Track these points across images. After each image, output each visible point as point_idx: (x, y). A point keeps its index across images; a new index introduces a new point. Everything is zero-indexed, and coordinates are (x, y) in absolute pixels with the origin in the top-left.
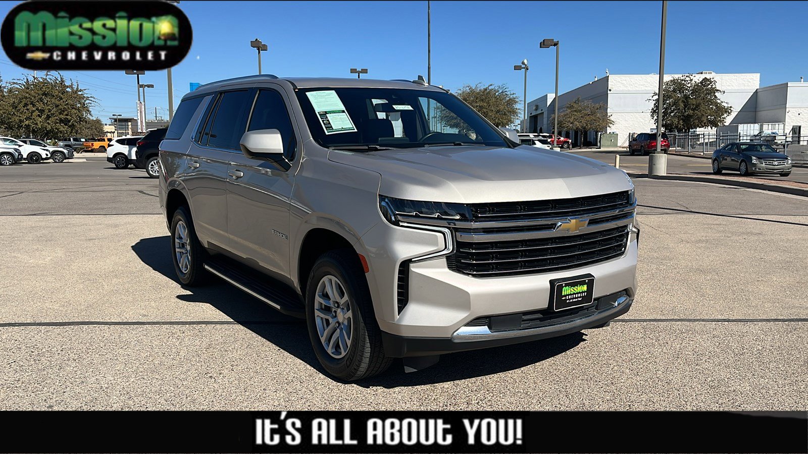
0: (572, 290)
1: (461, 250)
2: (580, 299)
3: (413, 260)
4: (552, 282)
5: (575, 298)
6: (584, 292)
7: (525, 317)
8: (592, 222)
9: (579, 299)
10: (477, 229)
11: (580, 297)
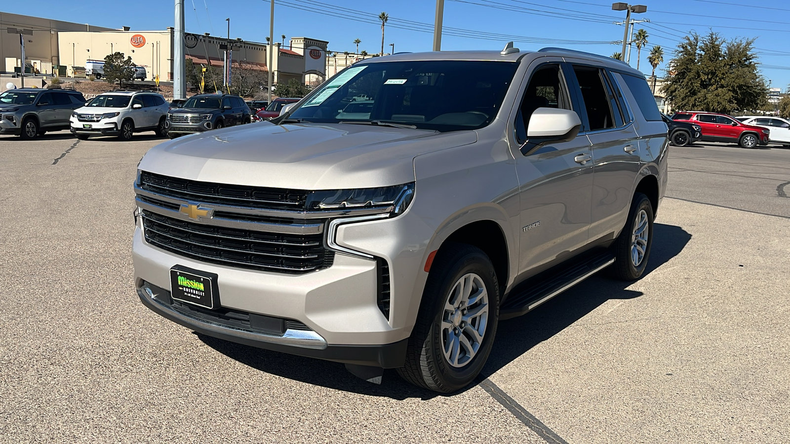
5: (195, 294)
8: (217, 214)
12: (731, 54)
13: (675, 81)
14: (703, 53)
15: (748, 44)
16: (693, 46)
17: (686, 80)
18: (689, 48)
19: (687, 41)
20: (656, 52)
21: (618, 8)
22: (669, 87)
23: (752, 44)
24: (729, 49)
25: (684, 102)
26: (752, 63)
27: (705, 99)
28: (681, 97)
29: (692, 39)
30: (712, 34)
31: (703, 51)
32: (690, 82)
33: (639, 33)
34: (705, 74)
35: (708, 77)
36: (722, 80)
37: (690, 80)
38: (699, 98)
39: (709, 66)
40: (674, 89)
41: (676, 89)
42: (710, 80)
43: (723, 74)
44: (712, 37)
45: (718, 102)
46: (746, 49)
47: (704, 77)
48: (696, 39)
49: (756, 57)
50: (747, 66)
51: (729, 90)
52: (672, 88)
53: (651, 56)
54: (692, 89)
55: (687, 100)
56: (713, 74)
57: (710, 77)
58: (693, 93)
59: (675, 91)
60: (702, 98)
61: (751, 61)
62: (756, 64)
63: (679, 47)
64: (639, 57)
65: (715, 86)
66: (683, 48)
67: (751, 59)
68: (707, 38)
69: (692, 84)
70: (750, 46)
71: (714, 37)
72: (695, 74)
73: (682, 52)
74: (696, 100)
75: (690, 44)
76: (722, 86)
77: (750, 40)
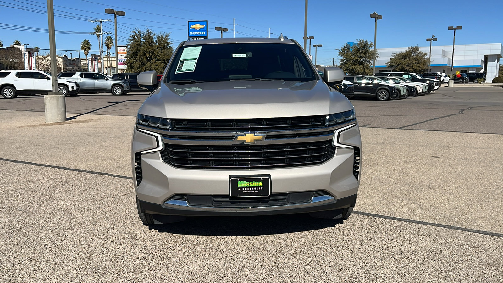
0: (247, 184)
1: (169, 149)
2: (257, 192)
3: (142, 152)
4: (230, 177)
6: (260, 187)
7: (215, 199)
9: (255, 191)
10: (174, 135)
11: (256, 190)
12: (159, 41)
13: (131, 58)
14: (144, 41)
15: (167, 36)
16: (139, 36)
17: (138, 57)
18: (136, 37)
19: (135, 34)
20: (109, 40)
21: (109, 12)
22: (129, 61)
23: (169, 36)
24: (158, 39)
25: (139, 70)
26: (170, 47)
27: (151, 68)
28: (137, 67)
29: (137, 33)
30: (148, 30)
31: (145, 40)
32: (141, 58)
33: (97, 28)
34: (148, 53)
35: (150, 55)
36: (158, 57)
37: (141, 57)
38: (147, 67)
39: (150, 49)
40: (132, 62)
41: (133, 62)
42: (151, 56)
43: (158, 53)
44: (148, 32)
45: (158, 69)
46: (166, 39)
47: (148, 55)
48: (139, 32)
49: (172, 44)
50: (168, 49)
51: (162, 62)
52: (131, 61)
53: (106, 42)
54: (143, 62)
55: (140, 69)
56: (153, 53)
57: (151, 55)
58: (143, 64)
59: (133, 63)
60: (149, 67)
61: (170, 45)
62: (172, 47)
63: (130, 37)
64: (99, 43)
65: (154, 60)
66: (133, 38)
67: (169, 45)
68: (145, 32)
69: (142, 59)
70: (168, 38)
71: (149, 31)
72: (143, 53)
73: (133, 40)
74: (145, 68)
75: (137, 35)
76: (158, 60)
77: (167, 34)
